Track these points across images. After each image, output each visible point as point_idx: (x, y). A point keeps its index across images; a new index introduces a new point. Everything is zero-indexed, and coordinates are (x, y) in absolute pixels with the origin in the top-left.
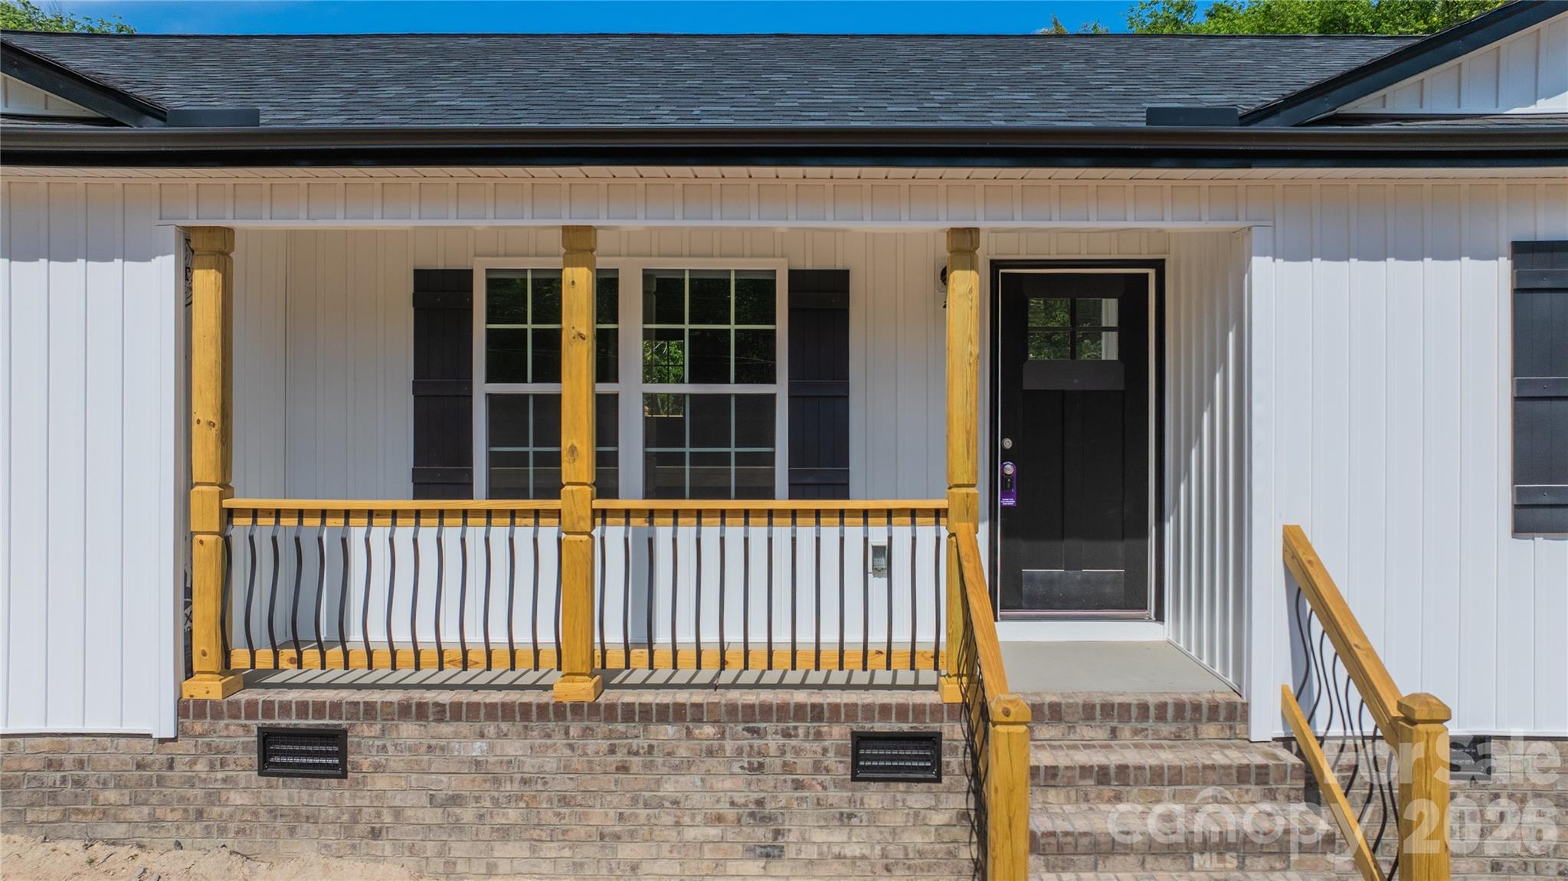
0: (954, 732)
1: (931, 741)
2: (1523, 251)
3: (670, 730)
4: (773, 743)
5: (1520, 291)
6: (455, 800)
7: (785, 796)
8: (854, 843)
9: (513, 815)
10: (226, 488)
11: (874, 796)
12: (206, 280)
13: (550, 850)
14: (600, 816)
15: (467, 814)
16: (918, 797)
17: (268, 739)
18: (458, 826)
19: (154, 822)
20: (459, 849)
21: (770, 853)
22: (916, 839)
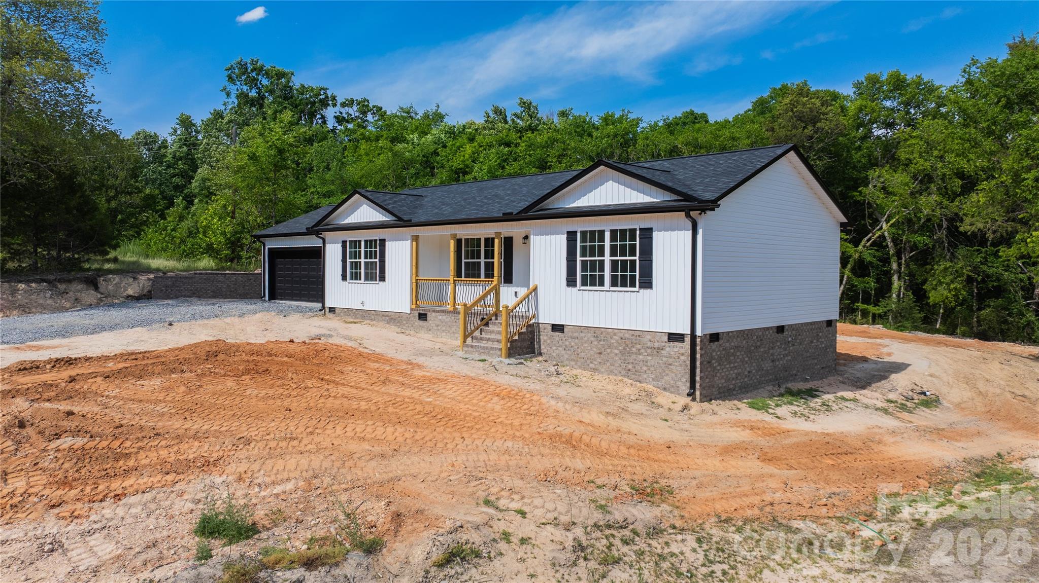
2: (568, 233)
5: (568, 241)
6: (438, 326)
9: (444, 329)
10: (417, 276)
12: (414, 243)
15: (439, 328)
17: (420, 314)
18: (438, 330)
19: (408, 326)
20: (438, 333)
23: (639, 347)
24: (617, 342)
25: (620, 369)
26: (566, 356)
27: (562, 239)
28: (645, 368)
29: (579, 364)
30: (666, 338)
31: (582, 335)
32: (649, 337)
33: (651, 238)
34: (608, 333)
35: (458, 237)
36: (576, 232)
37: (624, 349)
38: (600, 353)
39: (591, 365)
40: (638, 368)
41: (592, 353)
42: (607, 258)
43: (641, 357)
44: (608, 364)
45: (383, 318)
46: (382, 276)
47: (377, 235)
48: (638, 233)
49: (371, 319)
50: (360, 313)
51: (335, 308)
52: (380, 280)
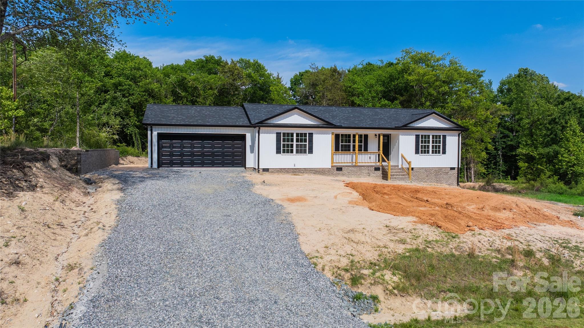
0: (381, 167)
2: (416, 135)
3: (363, 167)
4: (370, 168)
5: (416, 138)
6: (349, 172)
7: (370, 172)
8: (374, 175)
9: (353, 173)
11: (376, 172)
12: (333, 136)
13: (355, 175)
14: (359, 173)
16: (378, 172)
17: (337, 168)
19: (329, 174)
20: (349, 176)
21: (369, 176)
22: (378, 175)
23: (441, 172)
24: (433, 172)
25: (434, 180)
26: (413, 178)
27: (414, 137)
28: (443, 179)
29: (419, 180)
30: (449, 169)
31: (421, 170)
32: (444, 169)
33: (445, 138)
34: (430, 169)
35: (359, 134)
36: (419, 135)
37: (436, 174)
38: (427, 176)
39: (424, 180)
40: (440, 179)
41: (424, 176)
42: (431, 144)
43: (441, 176)
44: (430, 179)
45: (311, 171)
46: (311, 151)
47: (307, 131)
48: (442, 136)
49: (301, 173)
50: (292, 170)
51: (268, 169)
52: (308, 153)
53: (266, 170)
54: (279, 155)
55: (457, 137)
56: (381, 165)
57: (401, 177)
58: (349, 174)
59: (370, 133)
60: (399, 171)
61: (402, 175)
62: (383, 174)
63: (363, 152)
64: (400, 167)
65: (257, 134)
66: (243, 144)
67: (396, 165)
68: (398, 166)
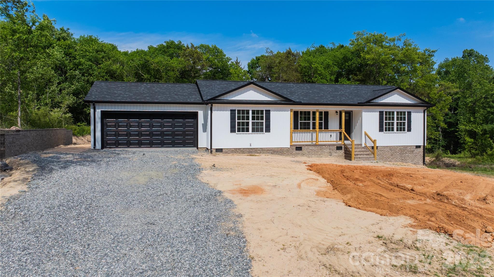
0: (343, 146)
1: (342, 147)
2: (380, 112)
3: (324, 147)
4: (331, 147)
5: (380, 115)
6: (309, 152)
7: (332, 151)
8: (336, 155)
9: (313, 153)
11: (338, 151)
12: (292, 113)
13: (316, 156)
14: (319, 153)
15: (310, 153)
16: (341, 151)
17: (296, 147)
18: (310, 154)
19: (288, 154)
20: (310, 156)
21: (331, 155)
22: (340, 154)
23: (406, 151)
24: (398, 150)
25: (399, 160)
26: (378, 158)
27: (377, 114)
28: (408, 158)
29: (384, 160)
30: (415, 147)
31: (385, 149)
32: (409, 148)
33: (410, 115)
34: (395, 148)
35: (319, 111)
36: (383, 112)
37: (401, 152)
38: (392, 155)
39: (389, 160)
40: (406, 158)
41: (389, 155)
42: (395, 121)
43: (407, 155)
44: (395, 158)
45: (268, 151)
46: (268, 129)
47: (264, 108)
48: (406, 113)
49: (258, 153)
50: (247, 150)
51: (222, 149)
52: (266, 132)
53: (219, 150)
54: (233, 134)
55: (423, 114)
56: (343, 143)
57: (365, 156)
58: (309, 154)
59: (331, 109)
60: (363, 150)
61: (366, 155)
62: (345, 153)
63: (323, 130)
64: (363, 145)
65: (209, 112)
66: (195, 122)
67: (359, 143)
68: (361, 145)
